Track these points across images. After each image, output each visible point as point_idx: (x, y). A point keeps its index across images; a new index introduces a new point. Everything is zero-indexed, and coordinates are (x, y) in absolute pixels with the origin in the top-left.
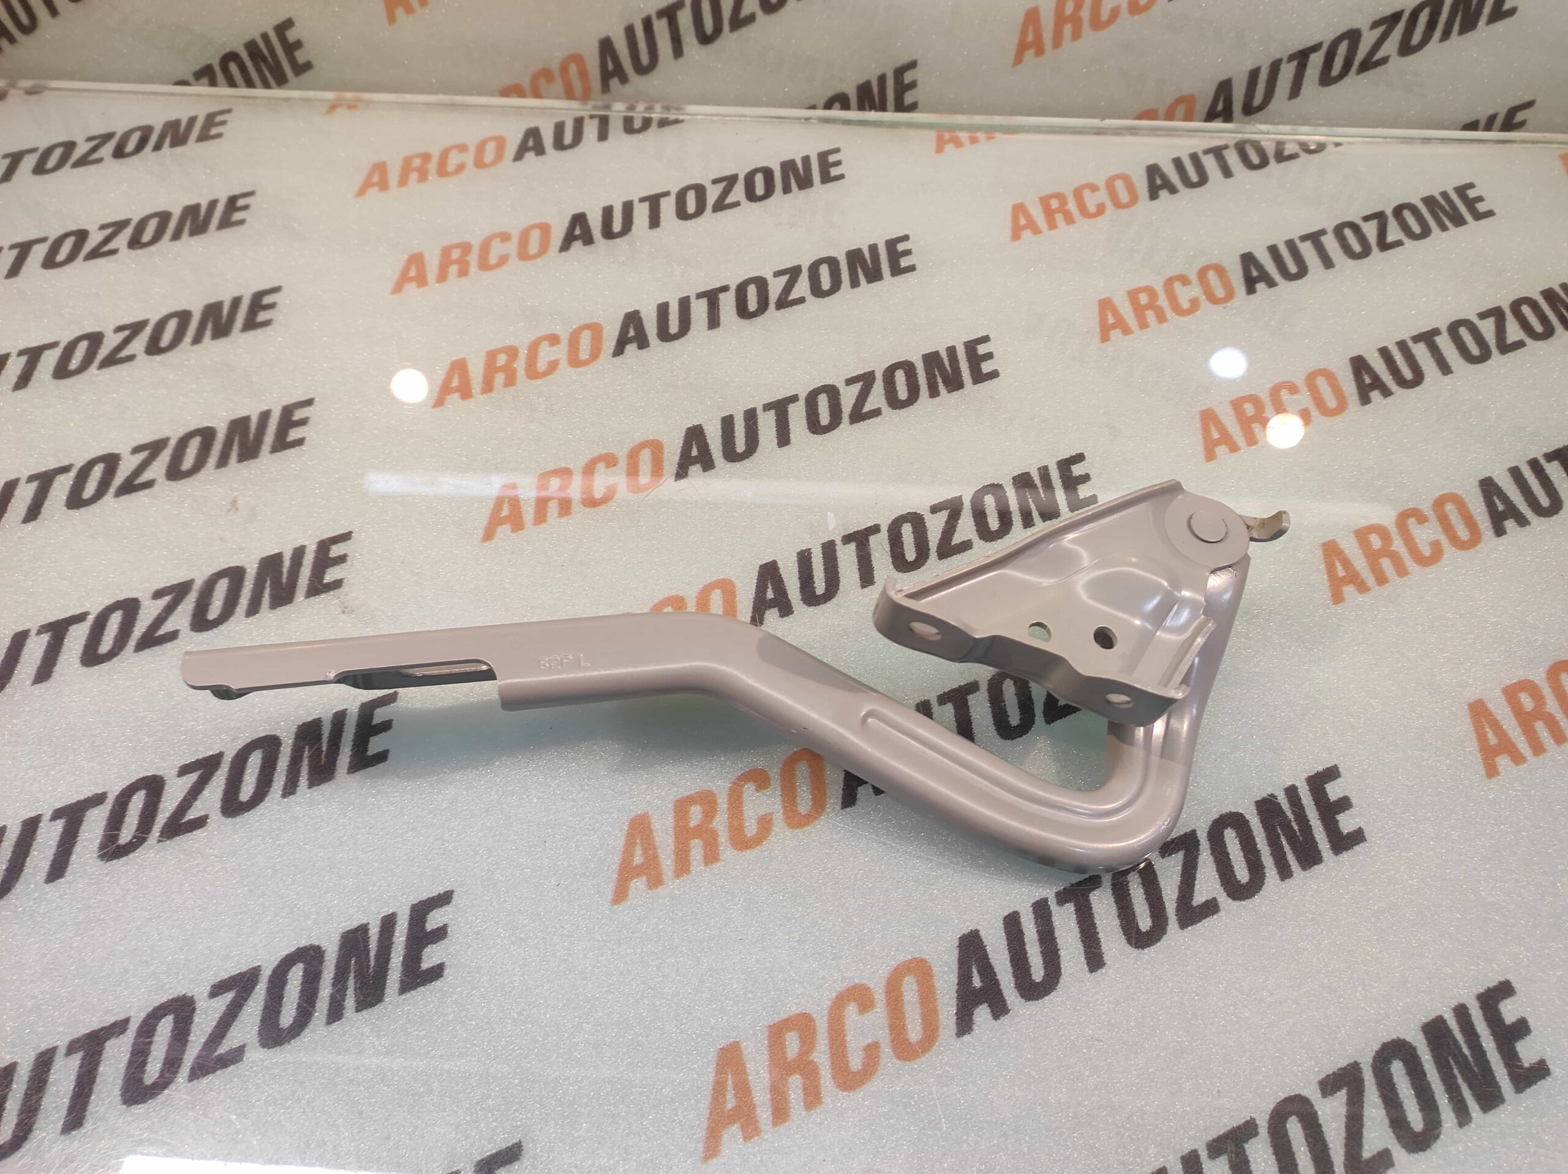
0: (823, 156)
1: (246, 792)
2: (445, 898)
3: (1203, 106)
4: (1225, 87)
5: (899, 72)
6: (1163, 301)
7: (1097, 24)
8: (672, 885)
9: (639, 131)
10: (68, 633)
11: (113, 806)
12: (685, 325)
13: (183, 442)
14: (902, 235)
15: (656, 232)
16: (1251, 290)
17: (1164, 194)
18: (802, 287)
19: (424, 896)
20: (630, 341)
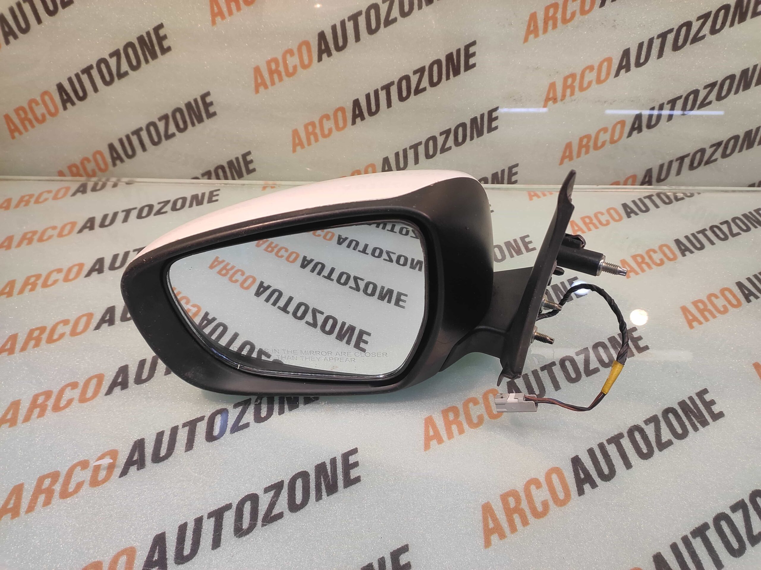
1: (299, 498)
3: (640, 178)
4: (649, 172)
5: (510, 169)
6: (648, 260)
7: (596, 148)
8: (510, 537)
10: (197, 426)
11: (236, 510)
16: (684, 255)
17: (632, 215)
19: (395, 548)
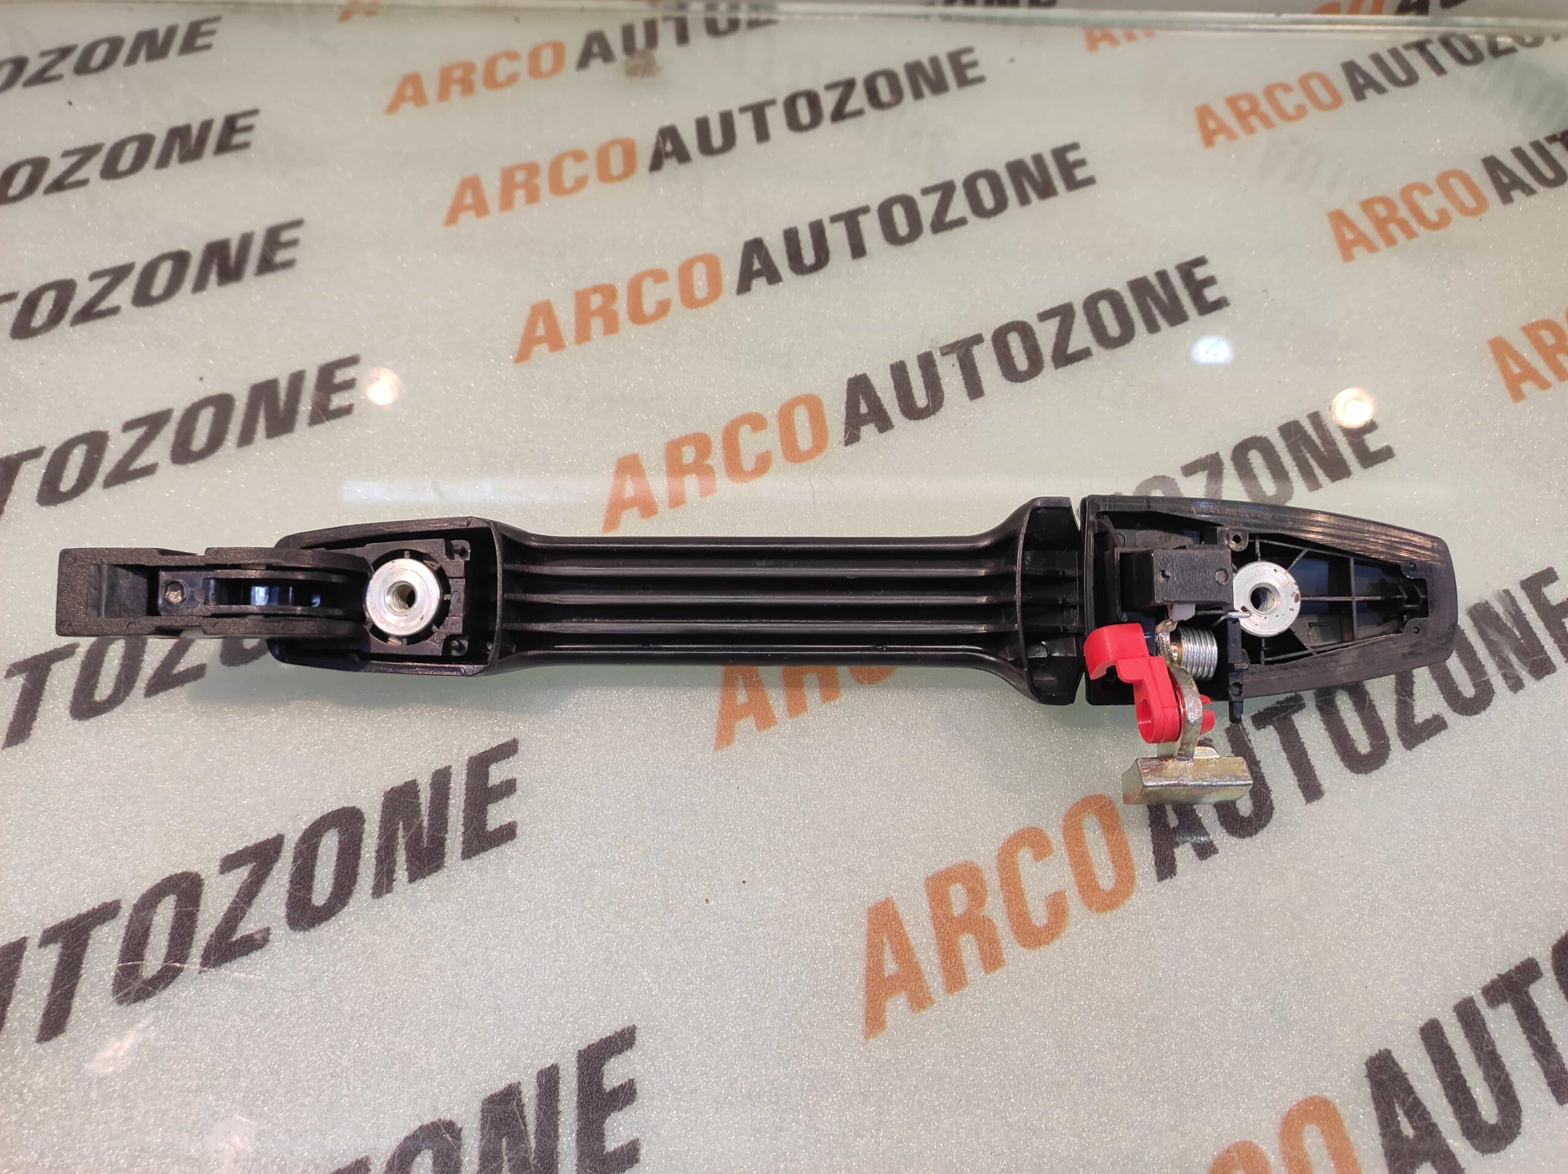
0: (955, 58)
1: (322, 889)
2: (623, 1041)
6: (1403, 212)
8: (944, 1003)
9: (724, 33)
10: (50, 673)
11: (131, 921)
12: (822, 257)
13: (191, 415)
14: (1068, 141)
15: (764, 146)
16: (1506, 198)
17: (1369, 92)
18: (959, 207)
19: (595, 1039)
20: (758, 274)
